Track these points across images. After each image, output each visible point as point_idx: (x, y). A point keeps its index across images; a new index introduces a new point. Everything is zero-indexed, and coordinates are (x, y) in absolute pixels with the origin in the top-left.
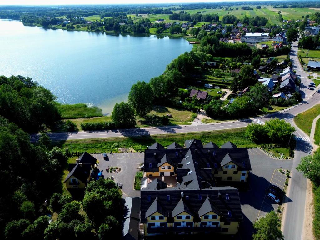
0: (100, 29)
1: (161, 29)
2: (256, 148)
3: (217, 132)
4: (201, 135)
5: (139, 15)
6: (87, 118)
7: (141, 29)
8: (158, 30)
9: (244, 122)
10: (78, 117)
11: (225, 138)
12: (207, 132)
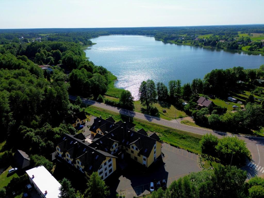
0: (200, 44)
1: (255, 47)
2: (196, 154)
3: (181, 132)
4: (166, 129)
5: (251, 34)
6: (117, 98)
7: (234, 46)
8: (251, 47)
9: (216, 134)
10: (113, 96)
11: (184, 138)
12: (173, 129)
